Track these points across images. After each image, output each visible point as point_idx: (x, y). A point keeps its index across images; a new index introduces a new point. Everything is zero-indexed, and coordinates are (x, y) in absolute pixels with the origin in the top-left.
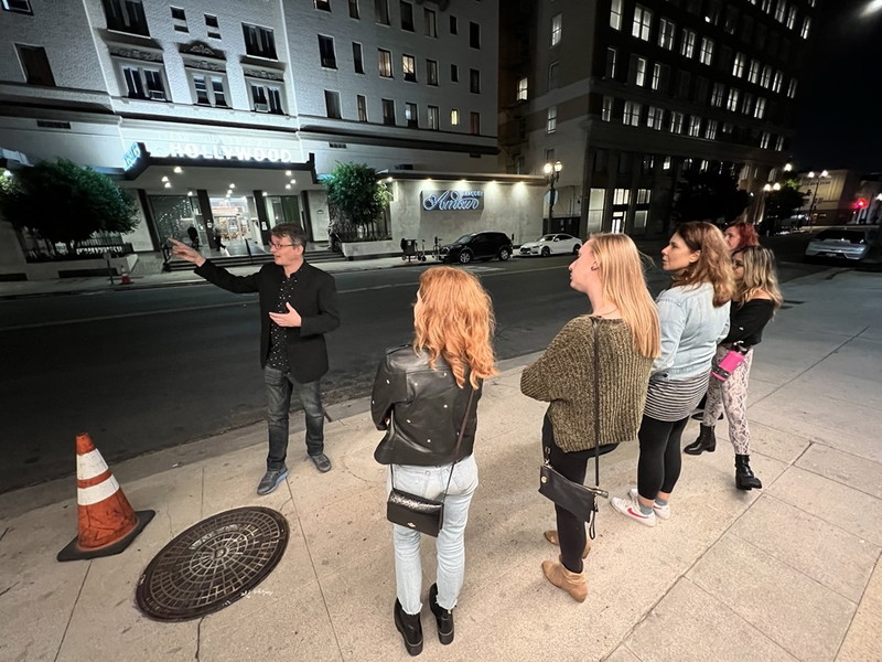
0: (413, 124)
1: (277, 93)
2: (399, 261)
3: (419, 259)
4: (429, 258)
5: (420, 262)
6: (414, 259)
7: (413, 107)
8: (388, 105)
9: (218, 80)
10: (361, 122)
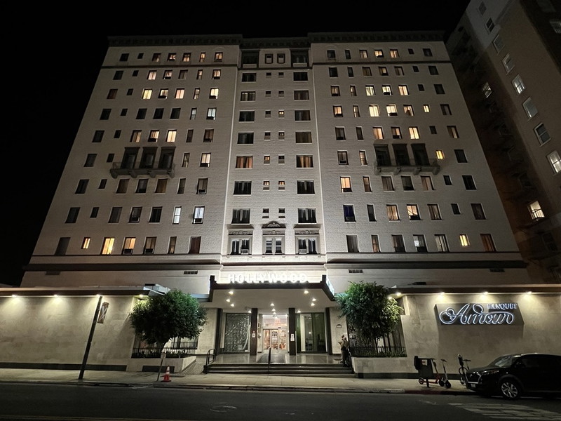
0: (422, 249)
1: (314, 242)
2: (414, 384)
3: (442, 384)
4: (456, 384)
5: (443, 388)
6: (434, 384)
7: (421, 237)
8: (398, 239)
9: (279, 239)
10: (374, 253)
